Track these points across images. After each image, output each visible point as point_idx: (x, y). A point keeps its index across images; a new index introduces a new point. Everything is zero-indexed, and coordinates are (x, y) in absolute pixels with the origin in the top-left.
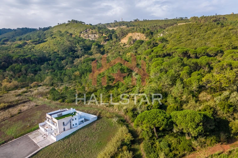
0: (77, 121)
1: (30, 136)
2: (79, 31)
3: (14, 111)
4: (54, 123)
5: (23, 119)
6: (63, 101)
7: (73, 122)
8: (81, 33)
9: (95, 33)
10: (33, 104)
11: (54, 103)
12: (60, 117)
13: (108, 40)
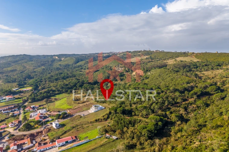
0: (99, 108)
1: (88, 110)
2: (115, 65)
3: (85, 104)
4: (94, 108)
5: (87, 106)
6: (98, 102)
7: (98, 108)
8: (116, 66)
9: (122, 67)
10: (90, 102)
11: (95, 102)
12: (95, 106)
13: (128, 72)
